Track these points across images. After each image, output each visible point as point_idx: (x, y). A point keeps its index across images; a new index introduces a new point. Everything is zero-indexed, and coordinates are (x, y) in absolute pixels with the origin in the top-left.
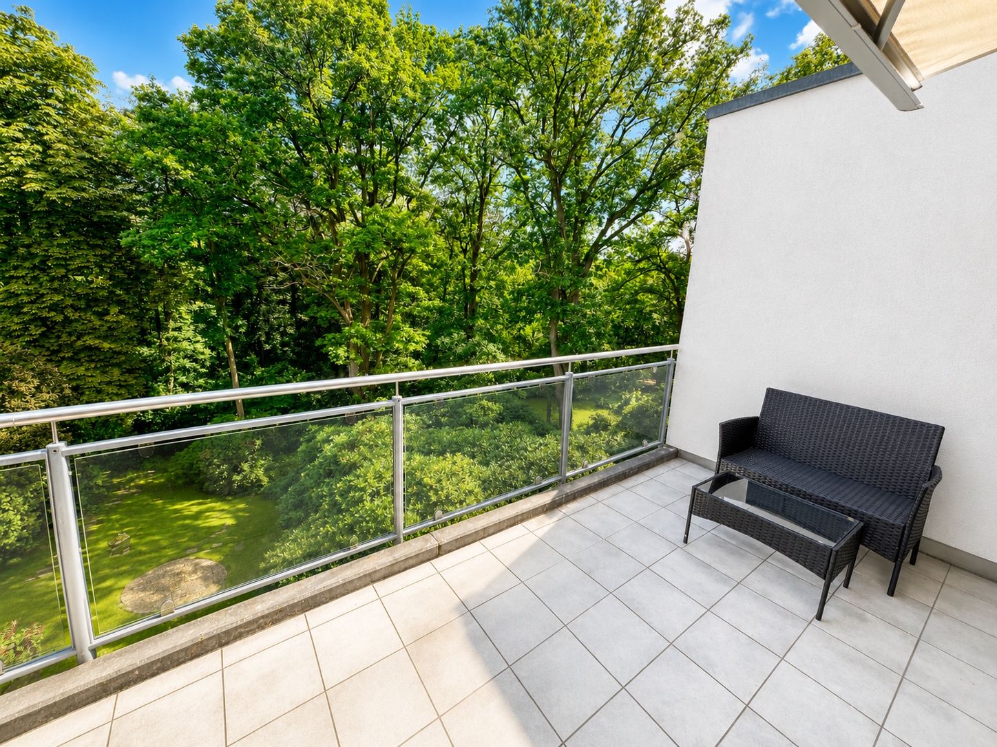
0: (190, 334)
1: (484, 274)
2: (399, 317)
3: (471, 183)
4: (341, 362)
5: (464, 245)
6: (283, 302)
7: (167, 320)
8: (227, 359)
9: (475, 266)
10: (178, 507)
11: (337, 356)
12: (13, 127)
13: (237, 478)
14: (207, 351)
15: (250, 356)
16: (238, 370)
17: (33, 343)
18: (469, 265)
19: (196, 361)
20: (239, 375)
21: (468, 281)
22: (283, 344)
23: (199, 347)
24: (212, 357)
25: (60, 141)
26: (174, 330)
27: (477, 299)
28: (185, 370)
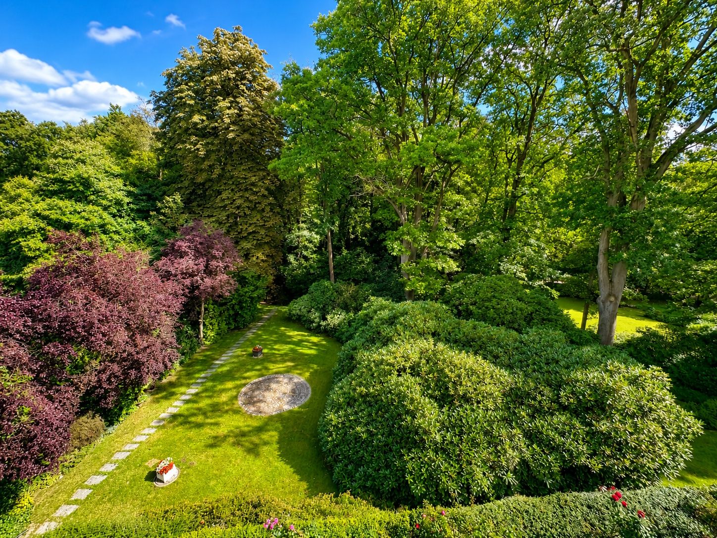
1: (527, 181)
2: (444, 219)
3: (523, 98)
4: (395, 254)
5: (509, 156)
9: (518, 174)
10: (291, 334)
11: (392, 249)
12: (227, 101)
13: (323, 323)
18: (512, 172)
21: (510, 188)
22: (363, 234)
25: (247, 106)
27: (518, 204)
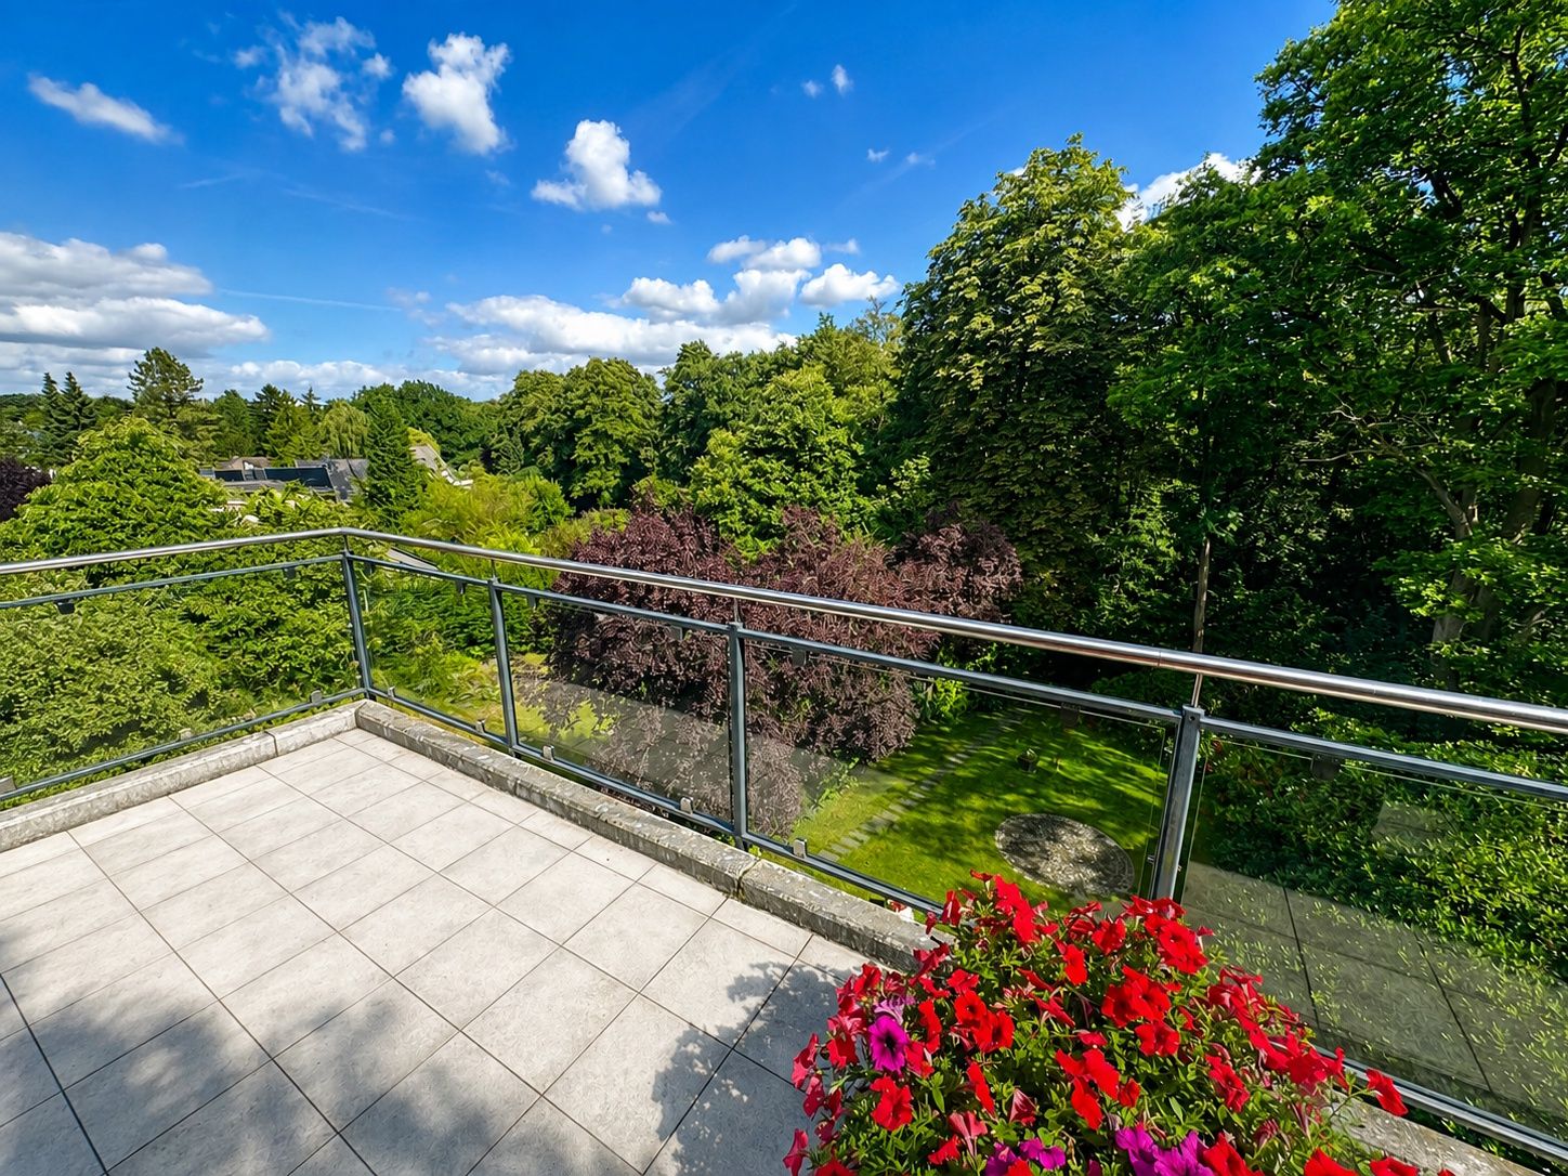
0: (1154, 525)
4: (1422, 612)
6: (1312, 485)
7: (1129, 503)
8: (1196, 570)
11: (1418, 598)
14: (1172, 551)
15: (1233, 568)
16: (1210, 586)
17: (996, 520)
19: (1153, 562)
20: (1208, 594)
23: (1162, 545)
24: (1177, 561)
26: (1135, 517)
28: (1135, 573)
